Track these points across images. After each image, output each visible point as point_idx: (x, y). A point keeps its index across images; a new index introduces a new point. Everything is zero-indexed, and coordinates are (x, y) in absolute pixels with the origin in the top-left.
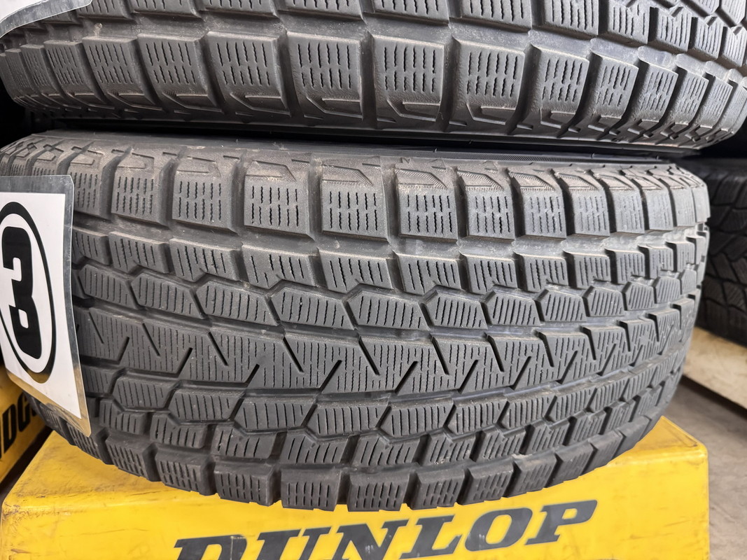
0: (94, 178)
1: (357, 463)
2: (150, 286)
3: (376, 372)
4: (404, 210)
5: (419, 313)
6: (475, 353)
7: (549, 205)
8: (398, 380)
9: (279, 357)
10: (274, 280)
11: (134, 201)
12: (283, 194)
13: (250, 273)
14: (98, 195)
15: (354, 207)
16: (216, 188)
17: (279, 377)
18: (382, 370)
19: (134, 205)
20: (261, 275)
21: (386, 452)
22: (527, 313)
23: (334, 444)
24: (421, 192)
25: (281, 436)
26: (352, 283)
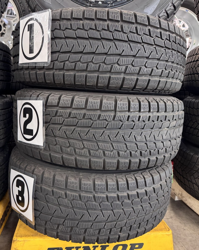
0: (39, 175)
1: (86, 234)
2: (49, 198)
3: (90, 217)
4: (96, 186)
5: (99, 206)
6: (110, 213)
7: (124, 185)
8: (95, 218)
9: (72, 213)
10: (72, 199)
11: (47, 181)
12: (74, 183)
13: (68, 197)
14: (40, 179)
15: (87, 186)
16: (63, 181)
17: (72, 217)
18: (92, 216)
19: (47, 182)
20: (70, 198)
21: (92, 232)
22: (120, 206)
23: (82, 230)
24: (99, 183)
25: (72, 228)
26: (86, 200)
